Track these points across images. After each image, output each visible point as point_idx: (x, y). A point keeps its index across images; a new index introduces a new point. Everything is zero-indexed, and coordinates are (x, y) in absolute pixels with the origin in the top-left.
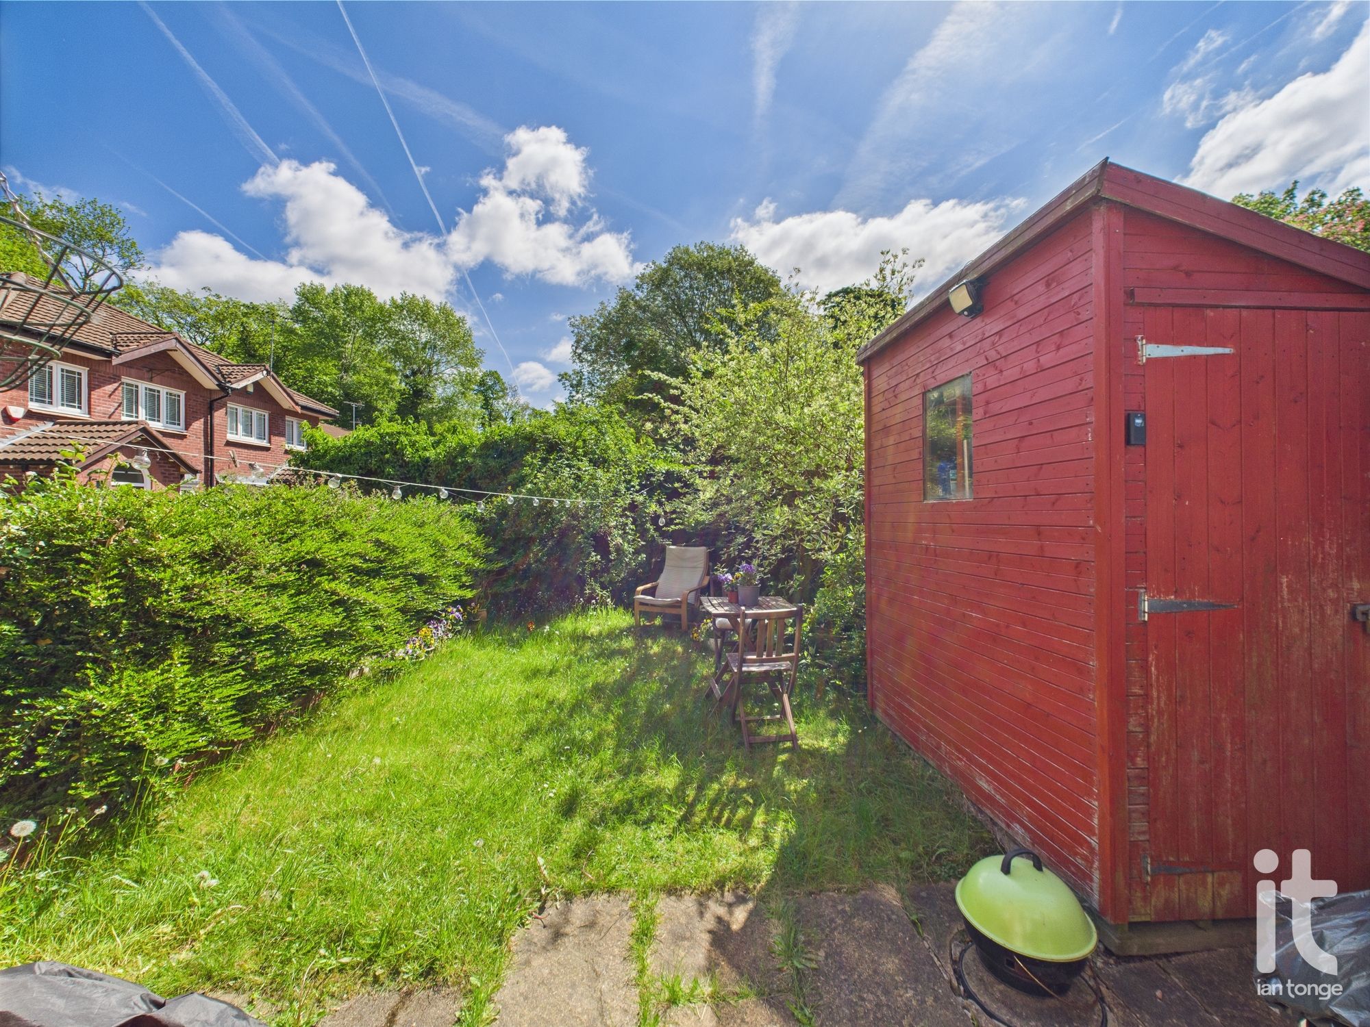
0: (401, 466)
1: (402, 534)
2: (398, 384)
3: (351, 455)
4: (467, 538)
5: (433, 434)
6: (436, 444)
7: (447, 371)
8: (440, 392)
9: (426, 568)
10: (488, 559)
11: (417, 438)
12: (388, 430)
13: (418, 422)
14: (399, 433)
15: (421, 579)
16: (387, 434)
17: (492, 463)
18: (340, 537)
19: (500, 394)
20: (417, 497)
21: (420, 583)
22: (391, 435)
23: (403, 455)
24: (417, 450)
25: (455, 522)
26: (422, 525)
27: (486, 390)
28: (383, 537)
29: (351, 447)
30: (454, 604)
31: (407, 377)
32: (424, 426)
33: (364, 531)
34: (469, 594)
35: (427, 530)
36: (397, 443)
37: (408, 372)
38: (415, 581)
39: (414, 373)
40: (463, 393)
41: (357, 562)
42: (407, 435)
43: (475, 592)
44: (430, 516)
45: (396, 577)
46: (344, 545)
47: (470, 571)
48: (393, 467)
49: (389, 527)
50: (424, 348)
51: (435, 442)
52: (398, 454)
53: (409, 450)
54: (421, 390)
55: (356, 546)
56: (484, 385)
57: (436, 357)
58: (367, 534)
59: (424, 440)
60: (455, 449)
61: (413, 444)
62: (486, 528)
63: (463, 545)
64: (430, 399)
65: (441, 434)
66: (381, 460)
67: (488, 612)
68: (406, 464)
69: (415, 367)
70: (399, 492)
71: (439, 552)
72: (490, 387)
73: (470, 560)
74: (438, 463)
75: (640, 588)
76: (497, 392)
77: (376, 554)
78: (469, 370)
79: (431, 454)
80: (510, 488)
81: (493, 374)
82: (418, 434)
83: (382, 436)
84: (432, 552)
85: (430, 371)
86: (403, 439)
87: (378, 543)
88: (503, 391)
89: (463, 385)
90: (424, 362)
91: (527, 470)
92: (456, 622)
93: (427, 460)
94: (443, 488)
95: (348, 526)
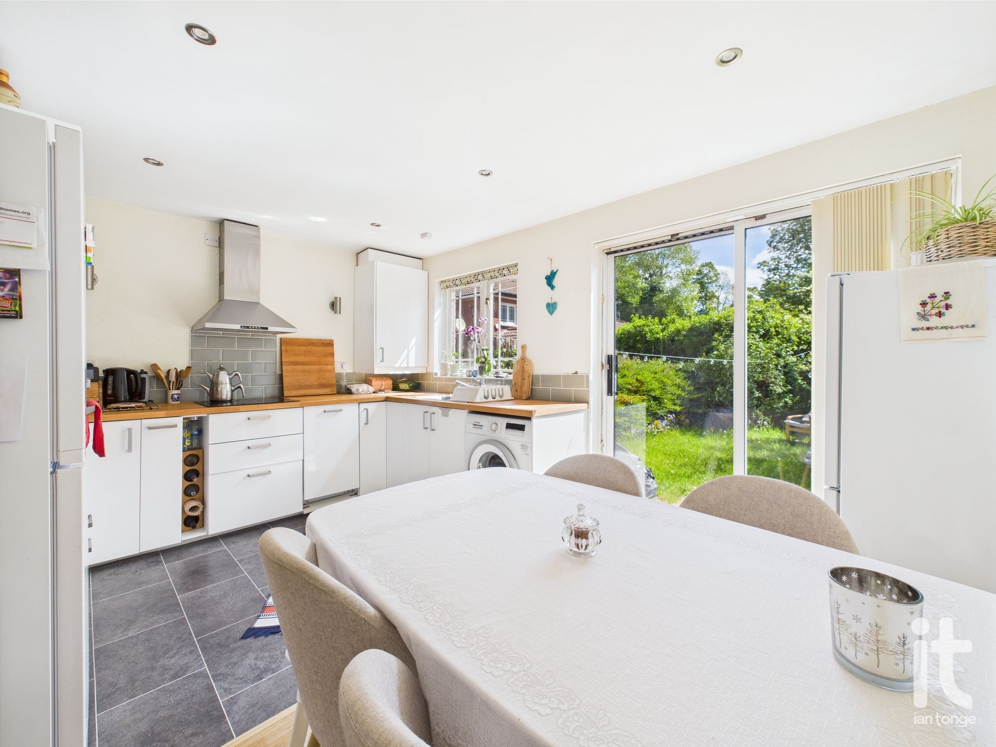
0: (645, 343)
1: (647, 376)
2: (641, 284)
3: (621, 339)
4: (678, 381)
5: (662, 325)
6: (663, 330)
7: (673, 271)
8: (668, 285)
9: (657, 393)
10: (690, 393)
11: (653, 327)
12: (639, 324)
13: (654, 319)
14: (644, 325)
15: (655, 399)
16: (638, 326)
17: (694, 339)
18: (624, 376)
19: (714, 279)
20: (653, 360)
21: (654, 400)
22: (639, 327)
23: (646, 337)
24: (653, 334)
25: (672, 373)
26: (656, 373)
27: (702, 278)
28: (639, 377)
29: (621, 335)
30: (671, 413)
31: (646, 279)
32: (657, 320)
33: (632, 374)
34: (678, 408)
35: (658, 376)
36: (643, 331)
37: (647, 275)
38: (652, 399)
39: (651, 276)
40: (684, 284)
41: (630, 387)
42: (648, 326)
43: (681, 408)
44: (660, 368)
45: (644, 395)
46: (626, 379)
47: (679, 397)
48: (641, 344)
49: (641, 373)
50: (657, 258)
51: (663, 329)
52: (643, 336)
53: (648, 335)
54: (655, 287)
55: (630, 380)
56: (701, 274)
57: (665, 262)
58: (633, 376)
59: (657, 328)
60: (673, 332)
61: (651, 331)
62: (690, 376)
63: (676, 384)
64: (661, 291)
65: (666, 324)
66: (635, 340)
67: (689, 420)
68: (647, 342)
69: (651, 272)
70: (647, 358)
71: (663, 386)
72: (706, 275)
73: (679, 392)
74: (664, 340)
75: (790, 417)
76: (711, 278)
77: (636, 384)
78: (689, 267)
79: (660, 335)
80: (704, 354)
81: (709, 265)
82: (654, 324)
83: (635, 328)
84: (660, 386)
85: (661, 273)
86: (647, 329)
87: (637, 380)
88: (716, 275)
89: (684, 278)
90: (657, 267)
91: (714, 343)
92: (671, 421)
93: (658, 339)
94: (664, 356)
95: (626, 372)
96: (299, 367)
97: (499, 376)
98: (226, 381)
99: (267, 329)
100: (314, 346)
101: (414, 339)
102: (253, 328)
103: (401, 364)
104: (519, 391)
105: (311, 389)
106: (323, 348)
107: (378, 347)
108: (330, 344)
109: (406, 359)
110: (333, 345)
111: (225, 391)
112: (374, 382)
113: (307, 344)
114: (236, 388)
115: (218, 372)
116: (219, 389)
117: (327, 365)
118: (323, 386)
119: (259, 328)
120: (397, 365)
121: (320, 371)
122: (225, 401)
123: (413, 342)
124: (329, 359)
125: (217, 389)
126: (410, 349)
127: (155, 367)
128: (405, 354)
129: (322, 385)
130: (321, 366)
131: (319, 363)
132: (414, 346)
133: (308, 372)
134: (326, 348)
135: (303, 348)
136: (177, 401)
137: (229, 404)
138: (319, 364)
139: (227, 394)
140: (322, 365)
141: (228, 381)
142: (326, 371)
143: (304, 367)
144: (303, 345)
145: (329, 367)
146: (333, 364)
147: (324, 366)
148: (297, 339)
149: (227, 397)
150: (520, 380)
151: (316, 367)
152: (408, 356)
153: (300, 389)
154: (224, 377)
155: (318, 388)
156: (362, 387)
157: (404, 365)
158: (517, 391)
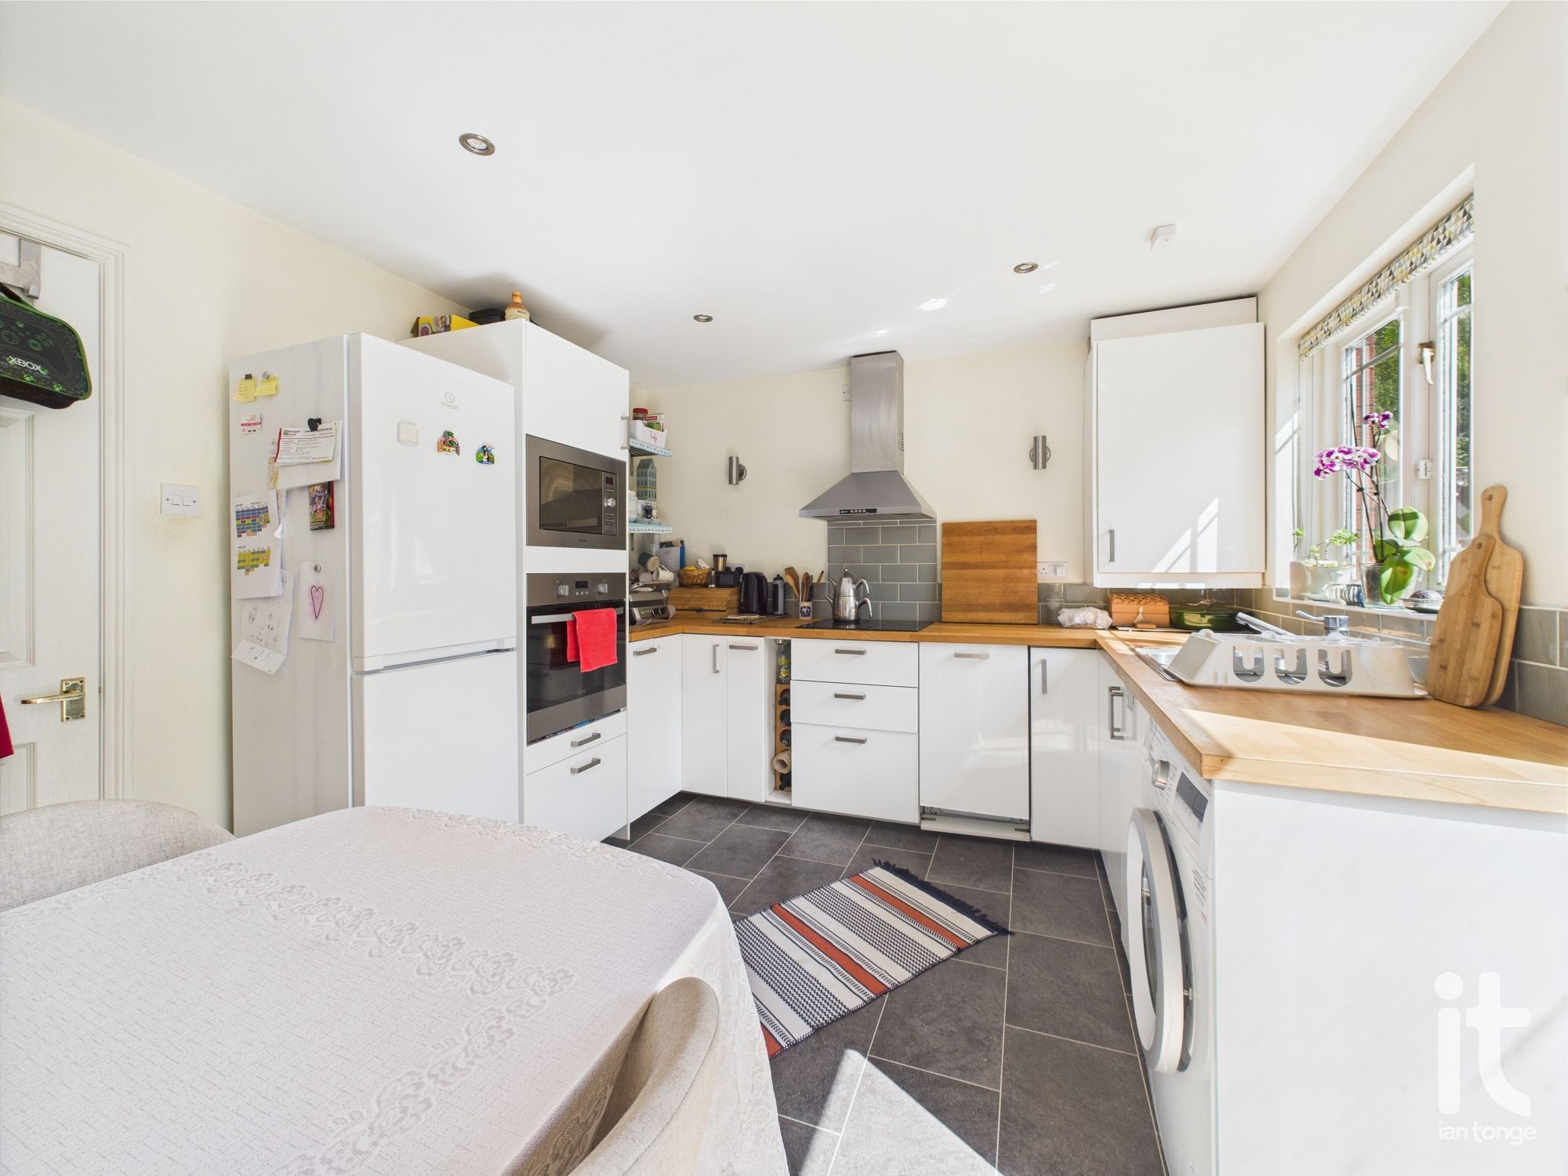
96: (970, 573)
97: (1425, 606)
98: (849, 592)
99: (874, 511)
100: (999, 534)
101: (1216, 502)
102: (860, 511)
103: (1171, 567)
104: (1451, 667)
105: (989, 611)
106: (1016, 536)
107: (1104, 529)
108: (1029, 528)
109: (1188, 552)
110: (1036, 530)
111: (849, 606)
112: (1117, 605)
113: (985, 531)
114: (861, 605)
115: (841, 580)
116: (841, 603)
117: (1021, 568)
118: (1012, 607)
119: (864, 511)
120: (1160, 568)
121: (1006, 579)
122: (848, 622)
123: (1213, 508)
124: (1026, 557)
125: (838, 601)
126: (1200, 529)
127: (790, 571)
128: (1185, 539)
129: (1009, 605)
130: (1010, 571)
131: (1005, 565)
132: (1216, 520)
133: (985, 580)
134: (1022, 536)
135: (978, 539)
136: (806, 616)
137: (853, 626)
138: (1006, 567)
139: (850, 611)
140: (1012, 568)
141: (852, 593)
142: (1018, 580)
143: (978, 572)
144: (979, 534)
145: (1026, 572)
146: (1033, 566)
147: (1016, 570)
148: (969, 523)
149: (850, 616)
150: (1459, 627)
151: (1000, 572)
152: (1193, 546)
153: (970, 611)
154: (848, 588)
155: (1001, 611)
156: (1082, 615)
157: (1184, 567)
158: (1444, 668)
